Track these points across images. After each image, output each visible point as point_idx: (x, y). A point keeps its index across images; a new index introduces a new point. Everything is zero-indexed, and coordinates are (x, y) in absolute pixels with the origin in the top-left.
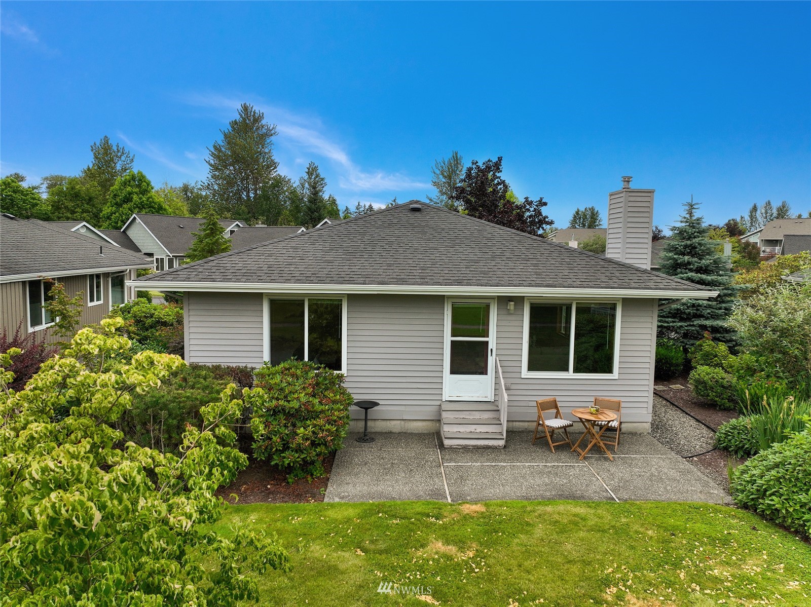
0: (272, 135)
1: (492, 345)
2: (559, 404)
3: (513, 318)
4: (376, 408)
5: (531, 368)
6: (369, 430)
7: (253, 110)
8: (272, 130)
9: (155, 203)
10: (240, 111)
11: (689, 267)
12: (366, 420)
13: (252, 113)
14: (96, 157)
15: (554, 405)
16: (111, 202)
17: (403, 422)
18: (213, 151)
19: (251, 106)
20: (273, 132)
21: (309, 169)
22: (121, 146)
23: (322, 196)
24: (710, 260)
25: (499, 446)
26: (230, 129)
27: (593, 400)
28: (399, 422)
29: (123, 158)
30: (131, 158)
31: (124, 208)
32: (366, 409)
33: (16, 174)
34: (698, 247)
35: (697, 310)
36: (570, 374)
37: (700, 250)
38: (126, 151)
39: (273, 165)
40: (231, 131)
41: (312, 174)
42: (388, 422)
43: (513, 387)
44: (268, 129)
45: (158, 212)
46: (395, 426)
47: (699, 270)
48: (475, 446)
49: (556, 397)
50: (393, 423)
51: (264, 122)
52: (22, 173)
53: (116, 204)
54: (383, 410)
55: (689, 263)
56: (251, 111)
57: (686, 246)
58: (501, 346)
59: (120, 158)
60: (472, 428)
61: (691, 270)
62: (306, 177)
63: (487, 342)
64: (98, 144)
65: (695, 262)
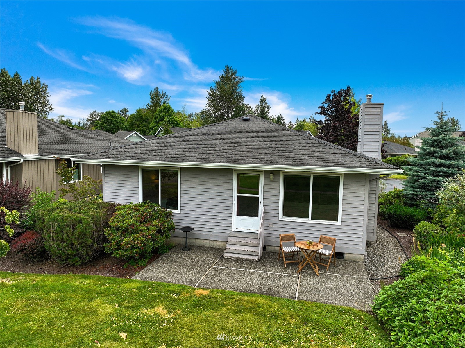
0: (241, 82)
1: (261, 199)
2: (296, 238)
3: (274, 183)
4: (192, 232)
5: (285, 214)
6: (188, 244)
7: (231, 69)
8: (241, 79)
9: (175, 121)
10: (224, 69)
11: (436, 155)
12: (186, 238)
13: (231, 70)
14: (152, 98)
15: (293, 238)
16: (154, 121)
17: (211, 242)
18: (210, 92)
19: (231, 66)
20: (242, 80)
21: (261, 100)
22: (164, 92)
23: (268, 115)
24: (451, 150)
25: (255, 260)
26: (219, 80)
27: (320, 237)
28: (208, 241)
29: (165, 98)
30: (168, 98)
31: (160, 124)
32: (187, 232)
33: (125, 108)
34: (442, 141)
35: (438, 184)
36: (309, 220)
37: (444, 143)
38: (167, 94)
39: (241, 98)
40: (220, 81)
41: (263, 103)
42: (203, 240)
43: (274, 225)
44: (239, 79)
45: (176, 126)
46: (207, 243)
47: (442, 157)
48: (241, 258)
49: (294, 233)
50: (206, 241)
51: (237, 75)
52: (128, 108)
53: (156, 122)
54: (198, 233)
55: (435, 152)
56: (230, 70)
57: (434, 141)
58: (266, 201)
59: (163, 98)
60: (242, 248)
61: (436, 157)
62: (259, 104)
63: (258, 198)
64: (153, 91)
65: (440, 151)
